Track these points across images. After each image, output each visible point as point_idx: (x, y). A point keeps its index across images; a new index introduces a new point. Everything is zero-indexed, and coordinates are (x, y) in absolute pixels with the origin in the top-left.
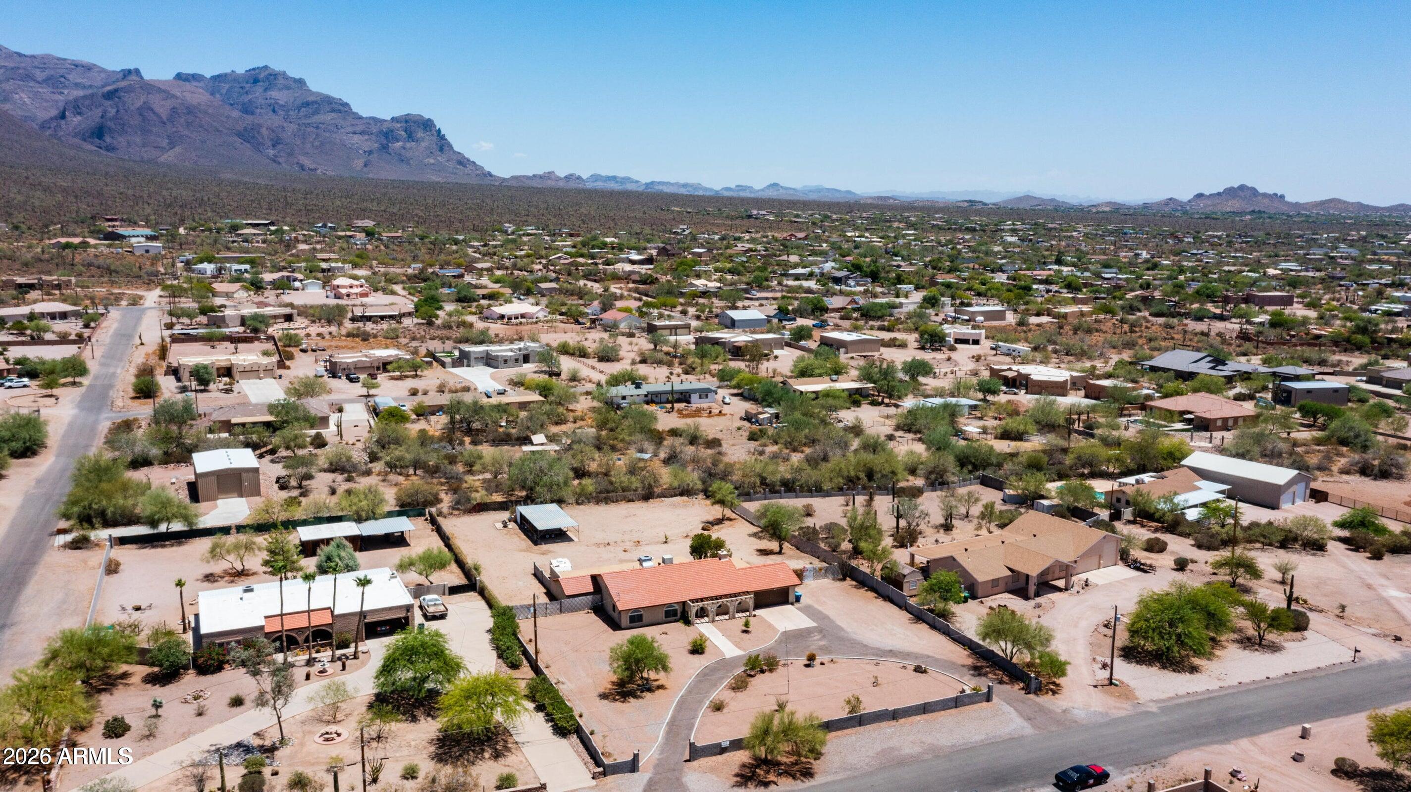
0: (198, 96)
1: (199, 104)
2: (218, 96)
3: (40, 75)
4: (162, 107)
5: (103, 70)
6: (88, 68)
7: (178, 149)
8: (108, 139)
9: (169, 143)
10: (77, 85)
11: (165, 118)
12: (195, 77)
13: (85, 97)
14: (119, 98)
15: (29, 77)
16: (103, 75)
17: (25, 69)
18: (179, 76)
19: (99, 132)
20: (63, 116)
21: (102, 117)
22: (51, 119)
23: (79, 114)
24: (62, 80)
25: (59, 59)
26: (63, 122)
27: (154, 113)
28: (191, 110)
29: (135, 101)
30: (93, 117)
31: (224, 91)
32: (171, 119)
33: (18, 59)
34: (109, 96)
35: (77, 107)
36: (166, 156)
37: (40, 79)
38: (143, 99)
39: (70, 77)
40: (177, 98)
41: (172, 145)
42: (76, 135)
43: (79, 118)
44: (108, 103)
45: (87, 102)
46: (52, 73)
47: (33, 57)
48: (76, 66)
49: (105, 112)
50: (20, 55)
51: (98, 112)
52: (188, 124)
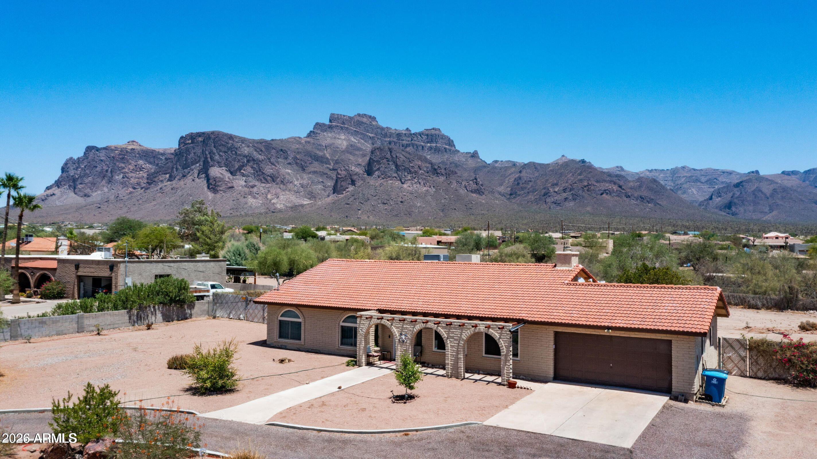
0: (792, 182)
1: (792, 186)
2: (807, 182)
3: (703, 179)
4: (767, 189)
5: (738, 174)
6: (730, 173)
7: (774, 213)
8: (733, 209)
9: (770, 210)
10: (722, 183)
11: (768, 195)
12: (794, 173)
13: (724, 187)
14: (742, 186)
15: (697, 180)
16: (738, 176)
17: (696, 176)
18: (783, 173)
19: (729, 206)
20: (711, 198)
21: (732, 197)
22: (705, 200)
23: (720, 196)
24: (715, 180)
25: (714, 170)
26: (711, 201)
27: (762, 192)
28: (785, 189)
29: (751, 188)
30: (727, 198)
31: (812, 179)
32: (772, 195)
33: (694, 172)
34: (737, 185)
35: (719, 194)
36: (767, 217)
37: (703, 181)
38: (756, 185)
39: (720, 179)
40: (777, 183)
41: (771, 210)
42: (717, 208)
43: (719, 199)
44: (736, 189)
45: (725, 190)
46: (710, 177)
47: (702, 170)
48: (724, 172)
49: (734, 194)
50: (694, 170)
51: (731, 195)
52: (783, 198)
